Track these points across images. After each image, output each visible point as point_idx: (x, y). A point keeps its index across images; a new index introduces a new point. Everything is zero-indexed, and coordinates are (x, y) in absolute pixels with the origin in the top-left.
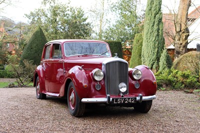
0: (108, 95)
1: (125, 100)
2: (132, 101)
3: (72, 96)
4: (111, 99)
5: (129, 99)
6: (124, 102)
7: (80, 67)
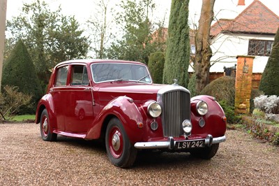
0: (171, 138)
1: (191, 144)
2: (200, 144)
3: (116, 138)
4: (175, 142)
5: (196, 142)
6: (190, 146)
7: (130, 99)
